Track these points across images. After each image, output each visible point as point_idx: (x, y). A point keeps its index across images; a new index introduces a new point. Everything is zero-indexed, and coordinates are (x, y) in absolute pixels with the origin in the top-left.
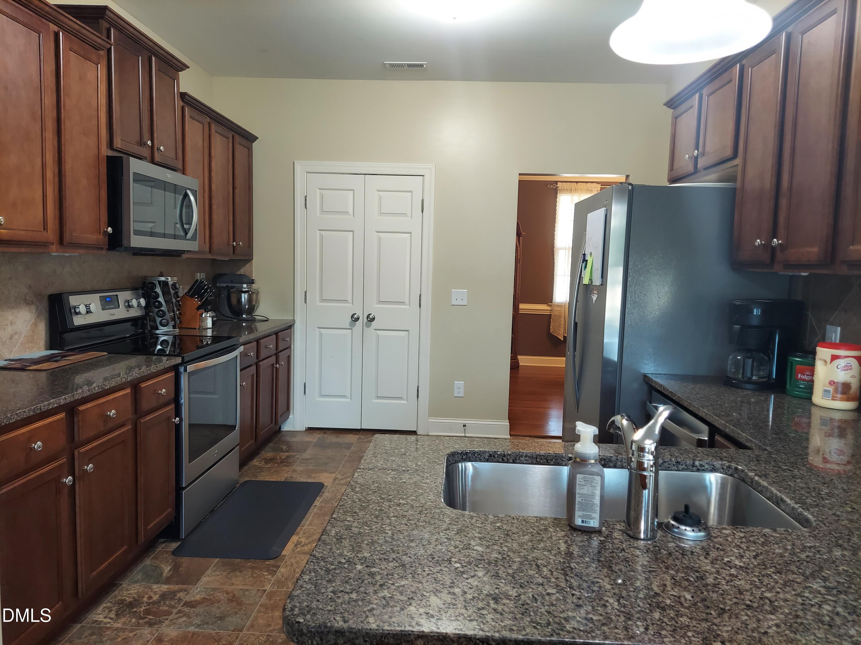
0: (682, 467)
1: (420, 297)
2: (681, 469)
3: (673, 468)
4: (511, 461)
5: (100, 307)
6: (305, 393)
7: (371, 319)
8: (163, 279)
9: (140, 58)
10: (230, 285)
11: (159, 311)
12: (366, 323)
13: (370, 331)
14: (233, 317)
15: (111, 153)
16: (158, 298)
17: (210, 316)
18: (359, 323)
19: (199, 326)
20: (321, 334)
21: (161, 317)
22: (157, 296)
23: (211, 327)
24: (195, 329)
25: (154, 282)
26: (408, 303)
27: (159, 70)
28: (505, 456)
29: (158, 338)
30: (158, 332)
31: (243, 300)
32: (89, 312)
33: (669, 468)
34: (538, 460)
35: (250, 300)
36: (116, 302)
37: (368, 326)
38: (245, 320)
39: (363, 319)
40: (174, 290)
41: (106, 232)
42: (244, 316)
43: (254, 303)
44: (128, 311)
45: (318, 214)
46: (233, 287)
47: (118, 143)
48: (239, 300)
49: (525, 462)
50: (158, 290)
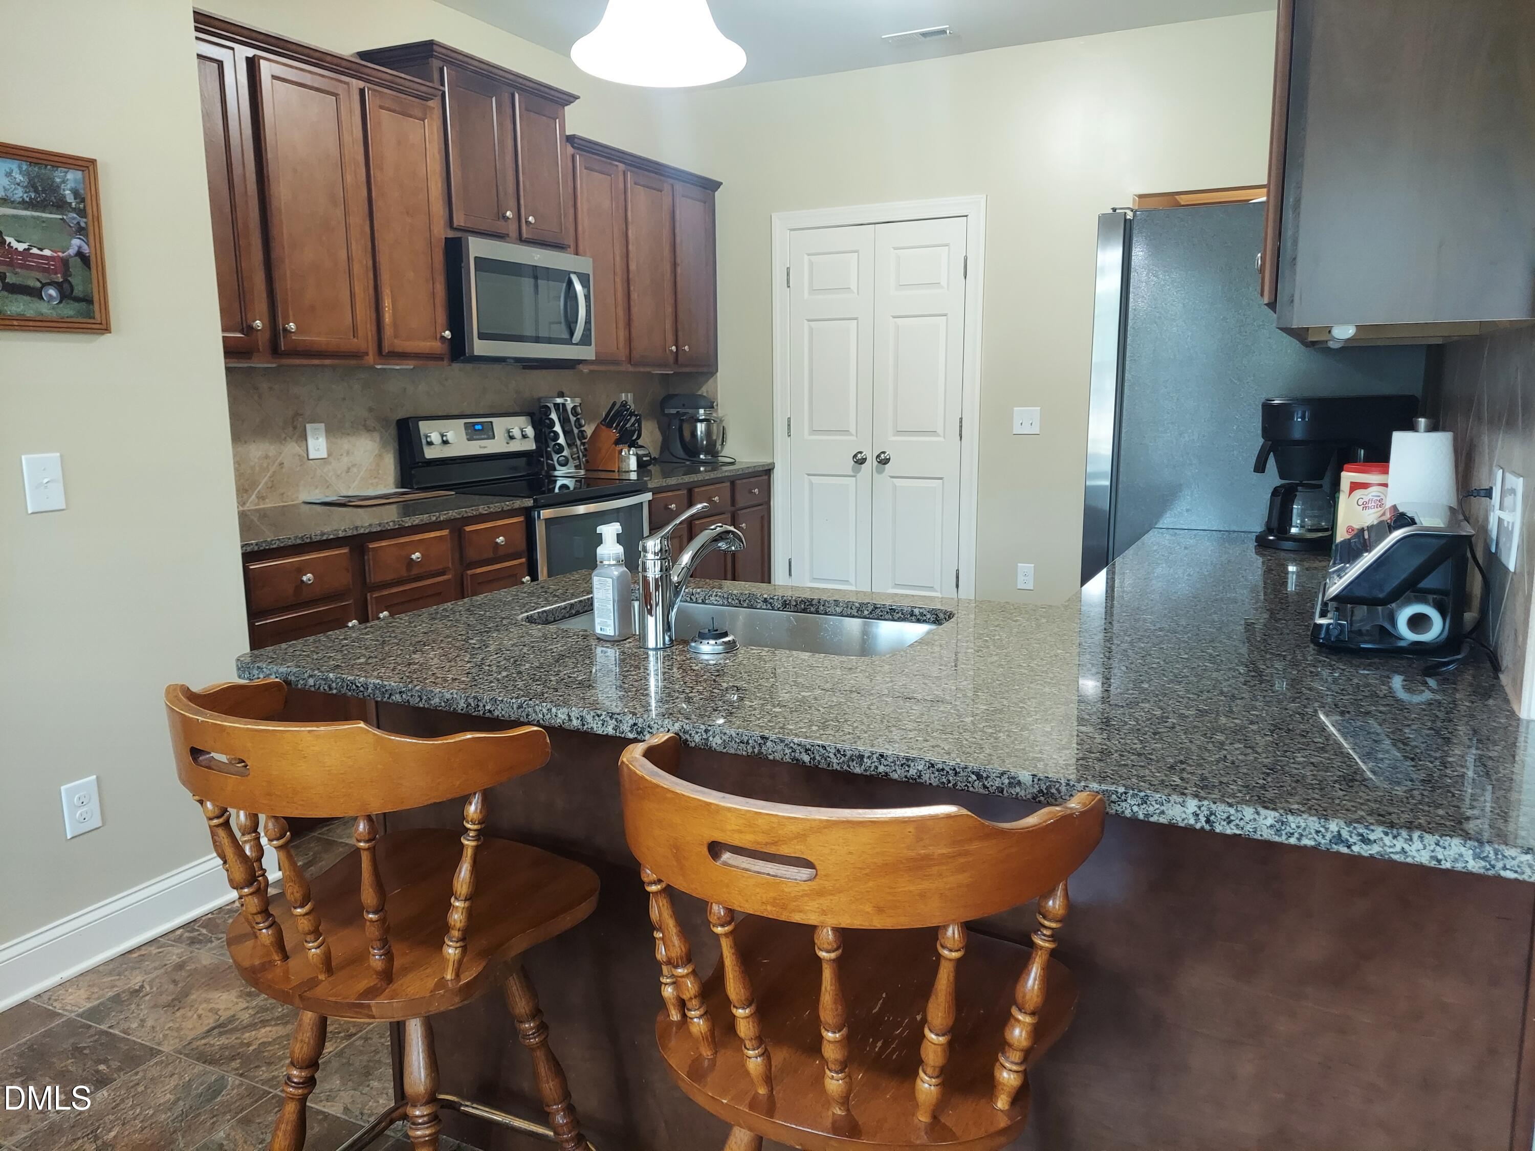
0: (898, 616)
1: (961, 422)
2: (896, 618)
3: (887, 617)
4: (700, 601)
5: (465, 437)
6: (790, 574)
7: (883, 461)
8: (559, 400)
9: (494, 99)
10: (682, 410)
11: (555, 445)
12: (877, 467)
13: (883, 479)
14: (688, 458)
15: (451, 234)
16: (554, 426)
17: (633, 454)
18: (866, 467)
19: (619, 467)
20: (811, 484)
21: (558, 454)
22: (553, 424)
23: (635, 469)
24: (614, 471)
25: (549, 405)
26: (942, 434)
27: (526, 109)
28: (693, 595)
29: (555, 481)
30: (556, 473)
31: (699, 433)
32: (445, 442)
33: (881, 616)
34: (730, 600)
35: (708, 432)
36: (490, 431)
37: (880, 472)
38: (704, 463)
39: (871, 463)
40: (575, 416)
41: (442, 337)
42: (702, 456)
43: (714, 438)
44: (508, 443)
45: (806, 295)
46: (685, 414)
47: (459, 220)
48: (694, 433)
49: (715, 603)
50: (554, 416)
